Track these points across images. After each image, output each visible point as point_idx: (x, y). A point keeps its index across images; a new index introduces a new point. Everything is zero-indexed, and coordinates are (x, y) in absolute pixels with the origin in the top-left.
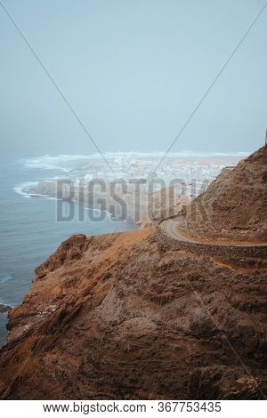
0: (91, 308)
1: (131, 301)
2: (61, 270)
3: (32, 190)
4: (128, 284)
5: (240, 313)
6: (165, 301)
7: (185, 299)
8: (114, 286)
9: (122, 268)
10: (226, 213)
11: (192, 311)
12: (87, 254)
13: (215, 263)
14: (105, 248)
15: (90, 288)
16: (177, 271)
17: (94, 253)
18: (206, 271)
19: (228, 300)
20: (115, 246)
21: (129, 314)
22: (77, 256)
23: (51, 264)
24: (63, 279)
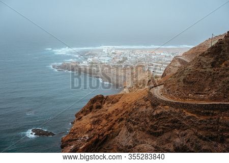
0: (113, 137)
1: (139, 135)
2: (90, 115)
3: (59, 67)
4: (134, 124)
5: (203, 142)
6: (159, 135)
7: (169, 133)
8: (125, 125)
9: (129, 115)
10: (191, 85)
11: (174, 140)
12: (105, 106)
13: (187, 113)
14: (115, 102)
15: (112, 126)
16: (165, 118)
17: (109, 105)
18: (182, 118)
19: (196, 134)
20: (121, 101)
21: (138, 142)
22: (99, 107)
23: (85, 112)
24: (92, 120)
